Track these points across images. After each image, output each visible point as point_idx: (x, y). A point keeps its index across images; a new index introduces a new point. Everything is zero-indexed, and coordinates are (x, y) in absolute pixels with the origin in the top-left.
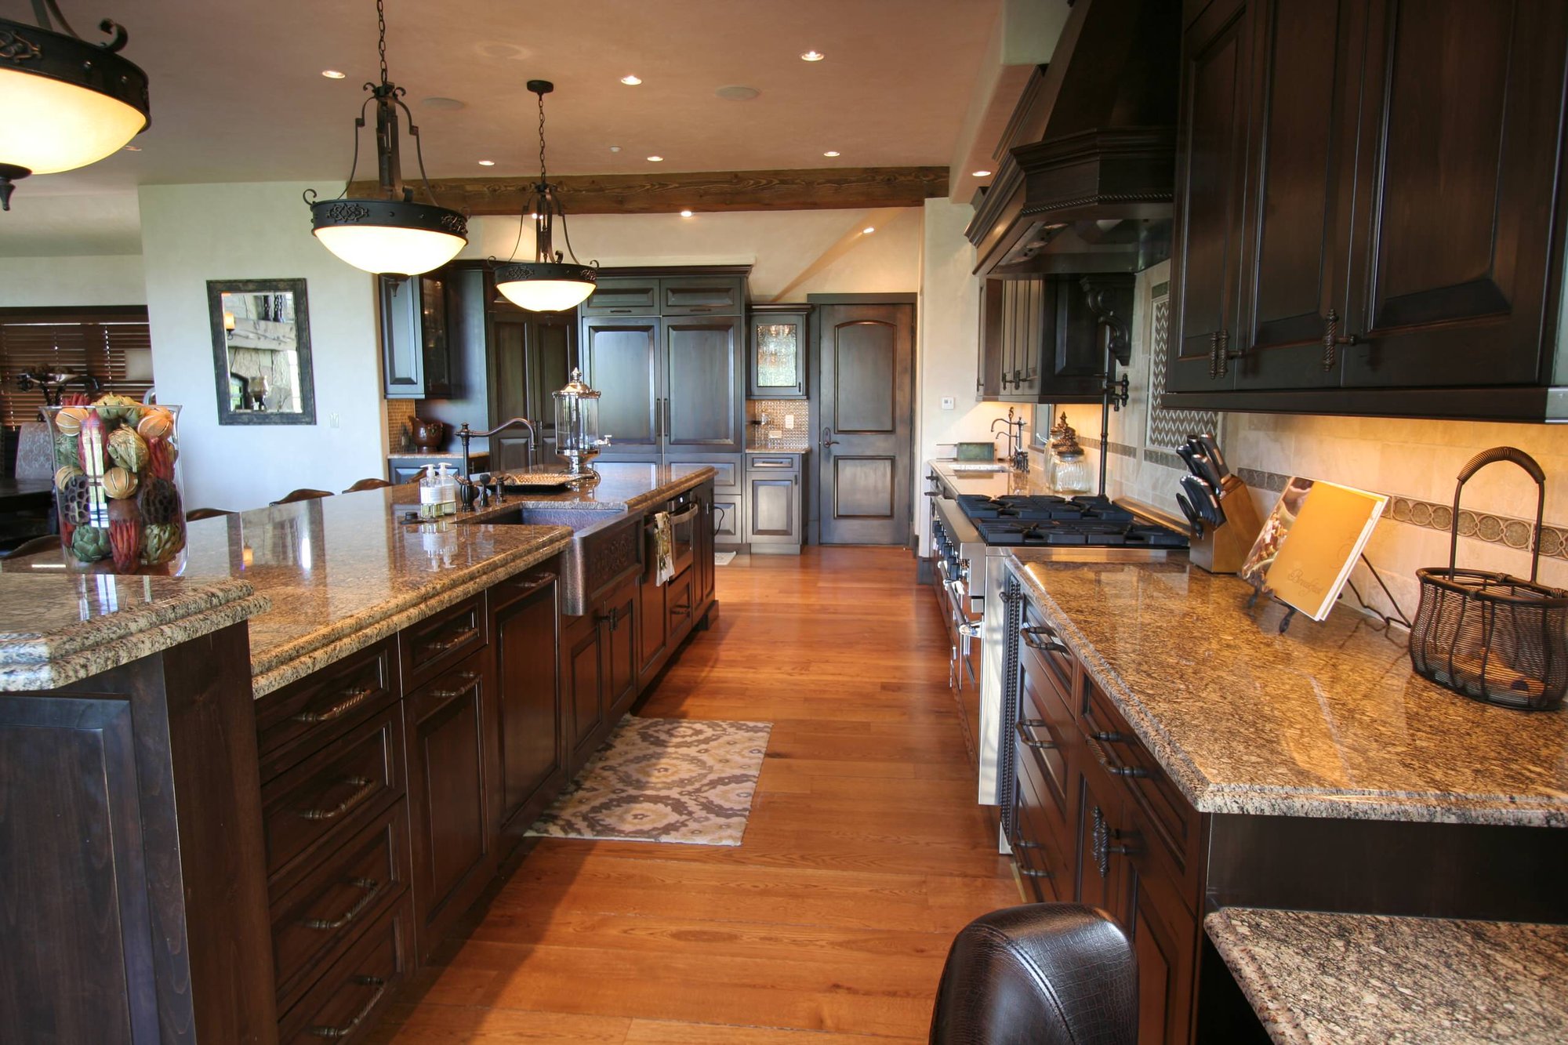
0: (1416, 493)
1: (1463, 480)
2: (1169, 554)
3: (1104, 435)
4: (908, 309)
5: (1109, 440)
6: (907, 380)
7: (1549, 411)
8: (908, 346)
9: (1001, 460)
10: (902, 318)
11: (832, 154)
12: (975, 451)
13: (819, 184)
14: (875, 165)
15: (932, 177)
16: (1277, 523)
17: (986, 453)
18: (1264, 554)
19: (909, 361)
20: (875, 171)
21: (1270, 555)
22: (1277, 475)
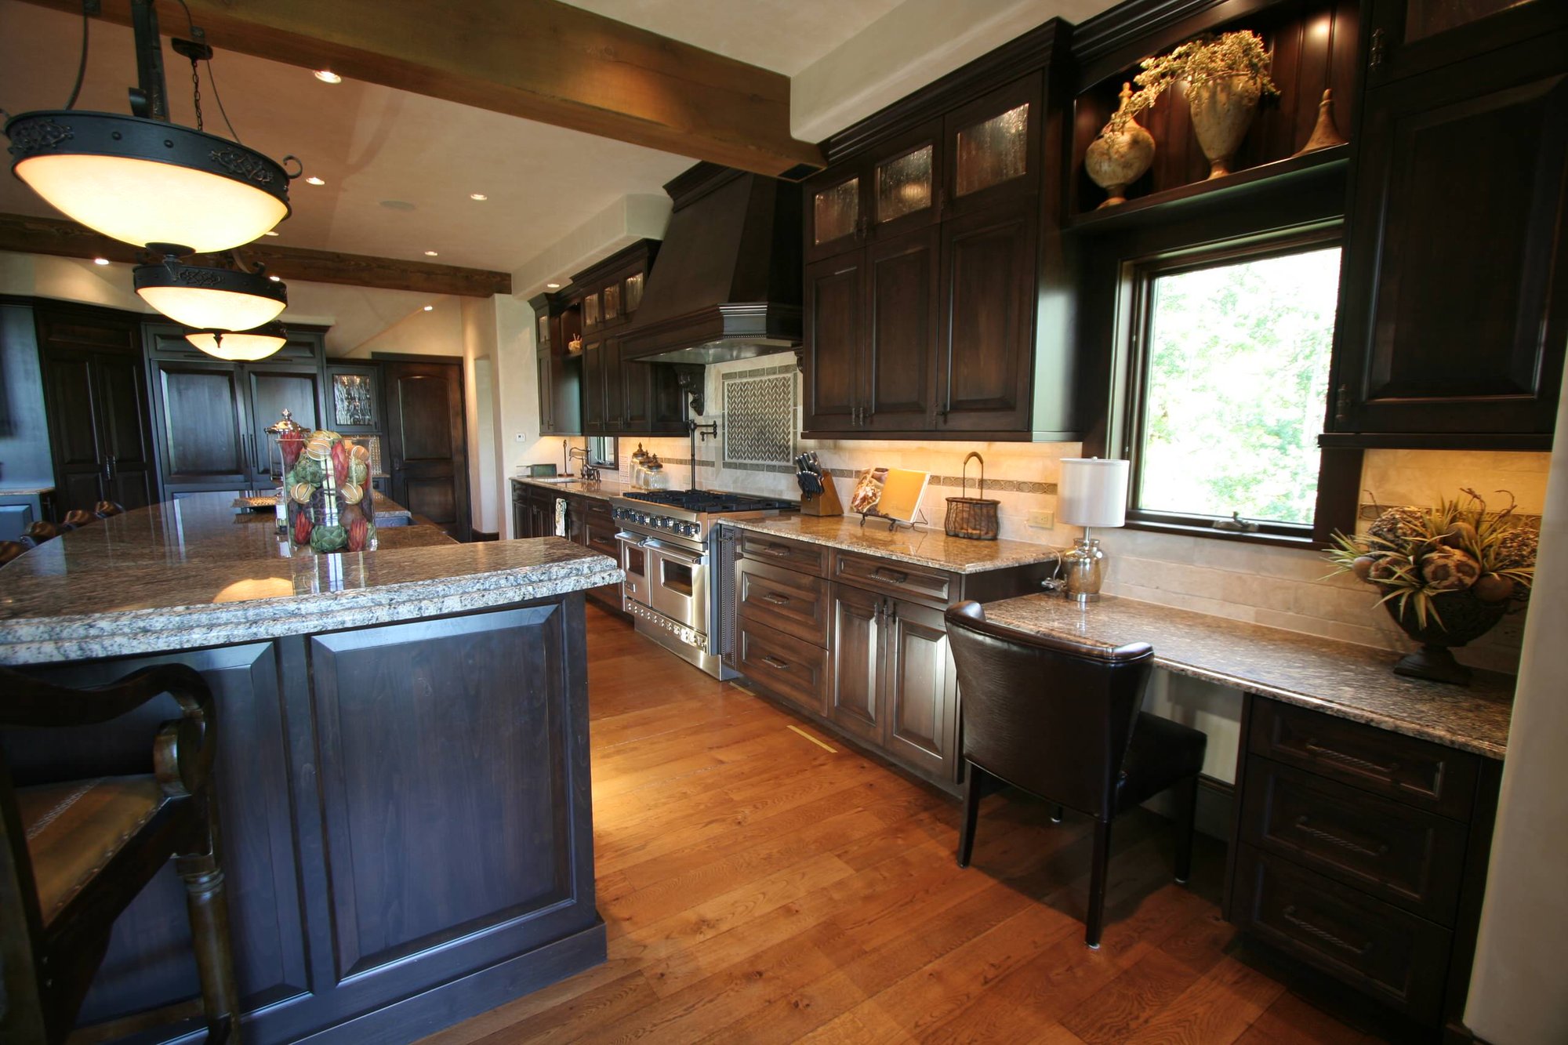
0: (943, 472)
1: (965, 463)
2: (780, 511)
3: (693, 455)
4: (456, 368)
5: (696, 458)
6: (459, 420)
7: (1034, 438)
8: (458, 396)
9: (561, 476)
10: (453, 374)
11: (431, 253)
12: (541, 470)
13: (411, 272)
14: (458, 264)
15: (499, 279)
16: (873, 488)
17: (550, 471)
18: (870, 501)
19: (460, 405)
20: (457, 270)
21: (874, 501)
22: (838, 470)
